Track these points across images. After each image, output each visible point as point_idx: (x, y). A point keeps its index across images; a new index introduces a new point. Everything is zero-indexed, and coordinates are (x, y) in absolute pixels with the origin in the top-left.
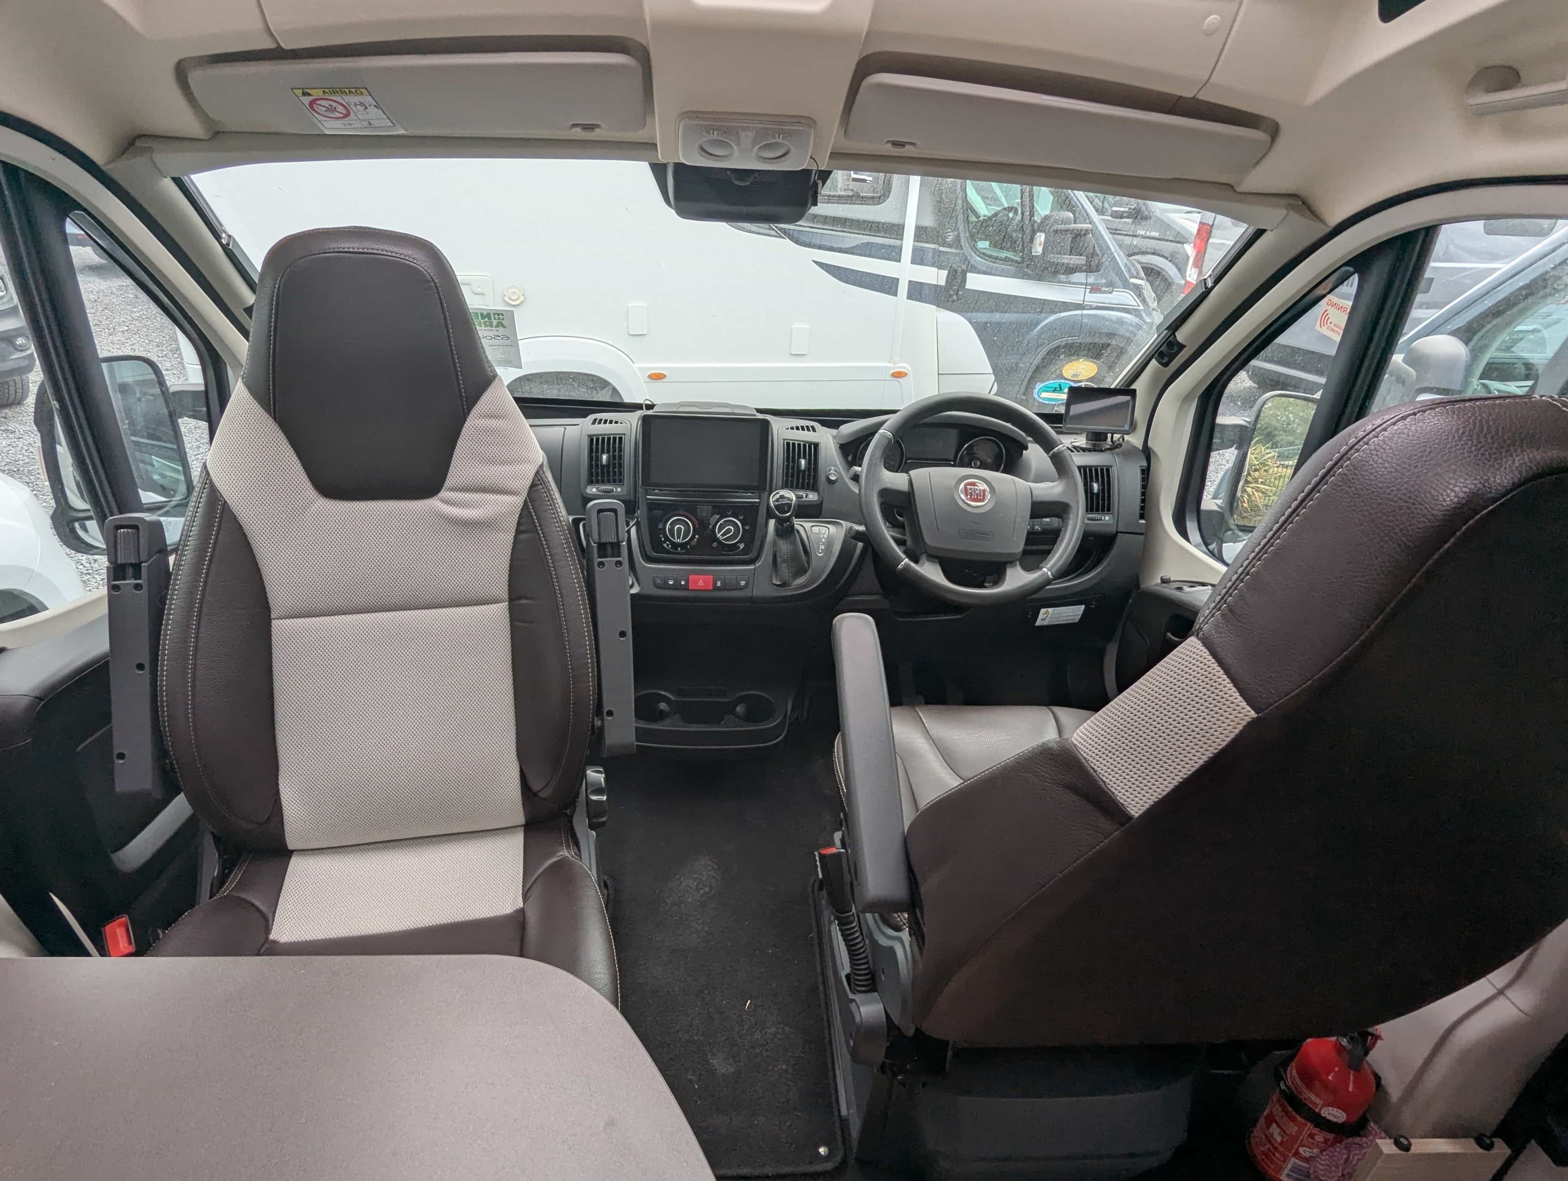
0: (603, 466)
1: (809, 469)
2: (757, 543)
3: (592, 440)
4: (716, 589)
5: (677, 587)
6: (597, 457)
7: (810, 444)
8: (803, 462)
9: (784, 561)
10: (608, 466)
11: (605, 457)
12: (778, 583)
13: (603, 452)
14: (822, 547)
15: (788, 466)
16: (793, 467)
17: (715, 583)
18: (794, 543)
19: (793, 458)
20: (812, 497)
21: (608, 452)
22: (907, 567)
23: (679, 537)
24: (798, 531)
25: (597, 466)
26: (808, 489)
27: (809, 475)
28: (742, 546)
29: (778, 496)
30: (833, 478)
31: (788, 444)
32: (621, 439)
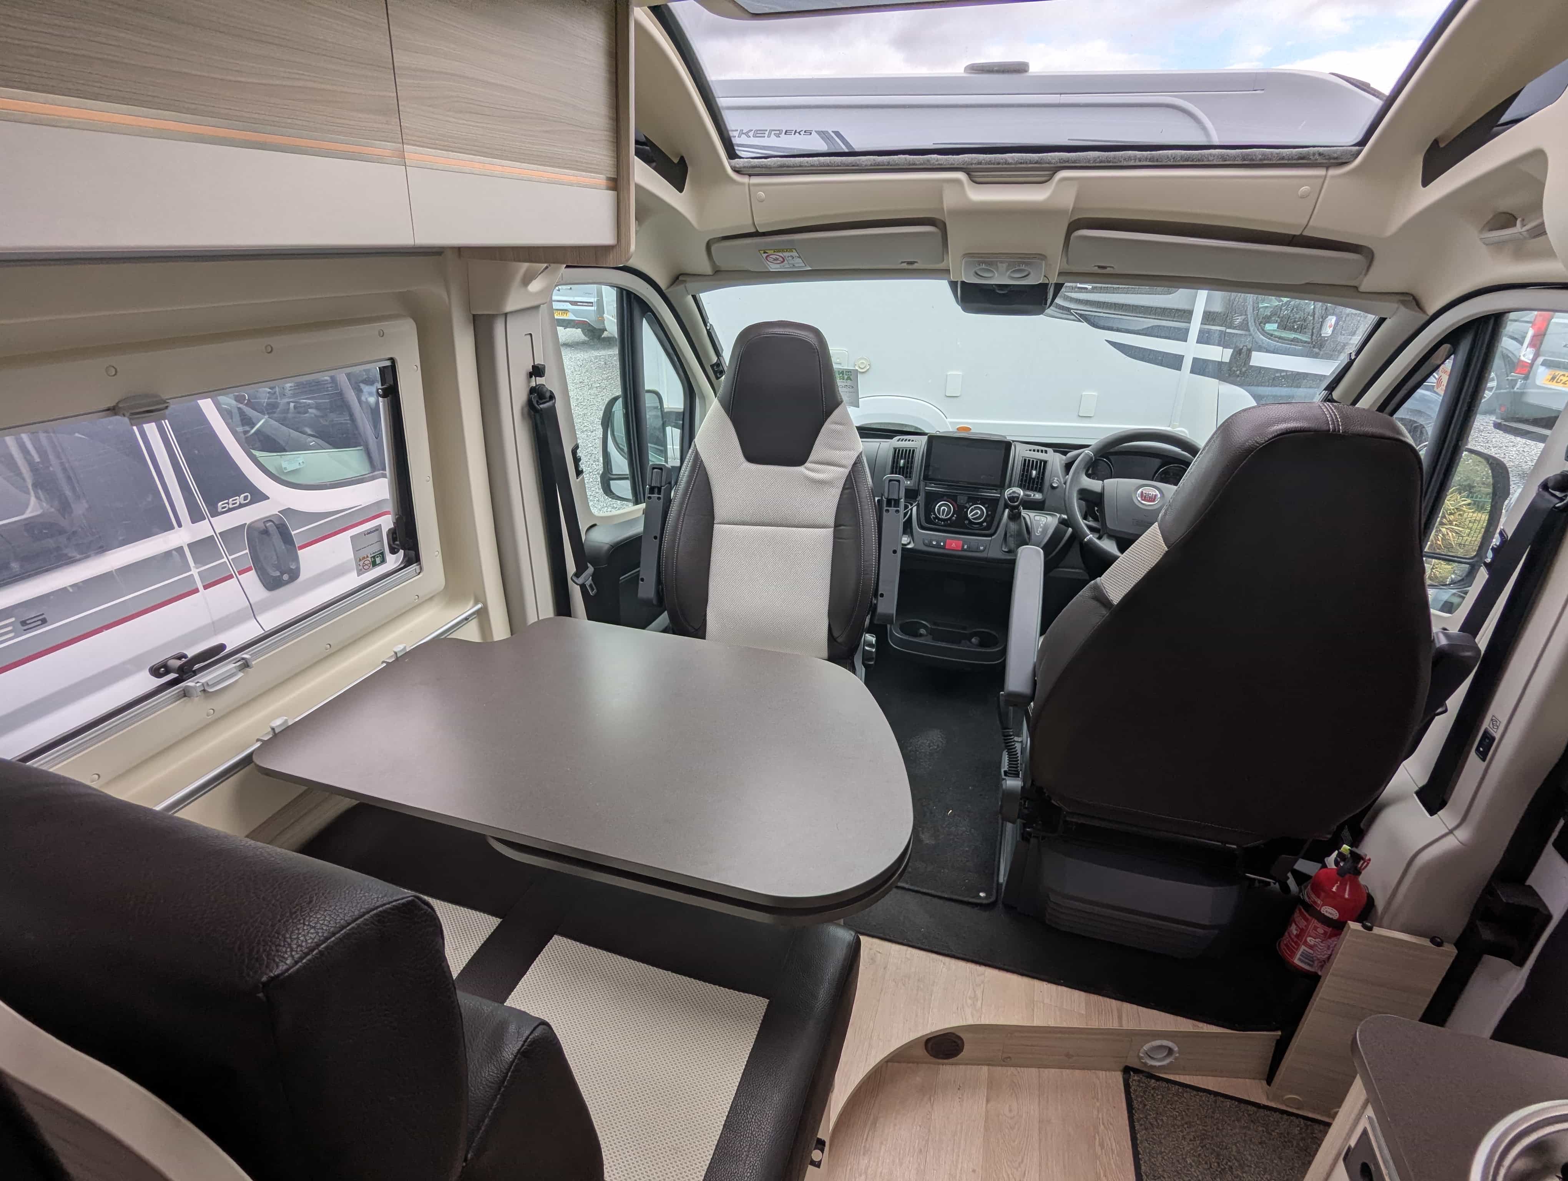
0: (900, 467)
1: (1038, 478)
2: (995, 523)
3: (895, 451)
4: (963, 550)
5: (938, 546)
6: (897, 461)
7: (1041, 461)
8: (1034, 472)
9: (1011, 536)
10: (903, 467)
11: (902, 461)
12: (1006, 550)
13: (901, 459)
14: (1040, 530)
15: (1023, 475)
16: (1027, 475)
17: (963, 546)
18: (1020, 525)
19: (1028, 470)
20: (1038, 496)
21: (905, 459)
22: (1090, 541)
23: (943, 515)
24: (1024, 518)
25: (897, 466)
26: (1036, 491)
27: (1038, 482)
28: (985, 524)
29: (1011, 491)
30: (1055, 485)
31: (1025, 460)
32: (914, 451)
